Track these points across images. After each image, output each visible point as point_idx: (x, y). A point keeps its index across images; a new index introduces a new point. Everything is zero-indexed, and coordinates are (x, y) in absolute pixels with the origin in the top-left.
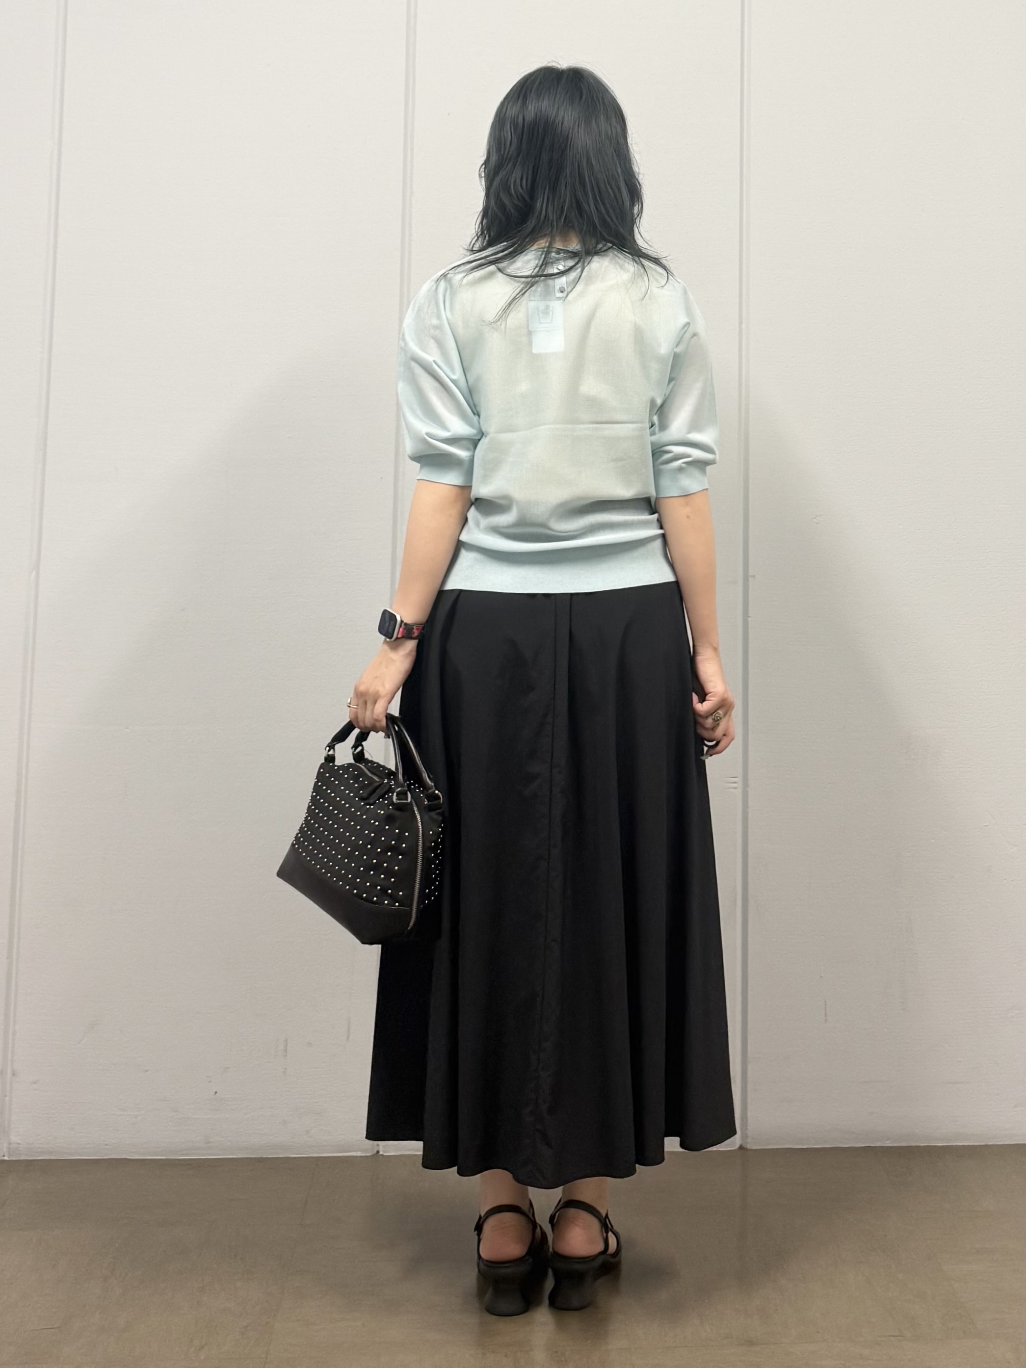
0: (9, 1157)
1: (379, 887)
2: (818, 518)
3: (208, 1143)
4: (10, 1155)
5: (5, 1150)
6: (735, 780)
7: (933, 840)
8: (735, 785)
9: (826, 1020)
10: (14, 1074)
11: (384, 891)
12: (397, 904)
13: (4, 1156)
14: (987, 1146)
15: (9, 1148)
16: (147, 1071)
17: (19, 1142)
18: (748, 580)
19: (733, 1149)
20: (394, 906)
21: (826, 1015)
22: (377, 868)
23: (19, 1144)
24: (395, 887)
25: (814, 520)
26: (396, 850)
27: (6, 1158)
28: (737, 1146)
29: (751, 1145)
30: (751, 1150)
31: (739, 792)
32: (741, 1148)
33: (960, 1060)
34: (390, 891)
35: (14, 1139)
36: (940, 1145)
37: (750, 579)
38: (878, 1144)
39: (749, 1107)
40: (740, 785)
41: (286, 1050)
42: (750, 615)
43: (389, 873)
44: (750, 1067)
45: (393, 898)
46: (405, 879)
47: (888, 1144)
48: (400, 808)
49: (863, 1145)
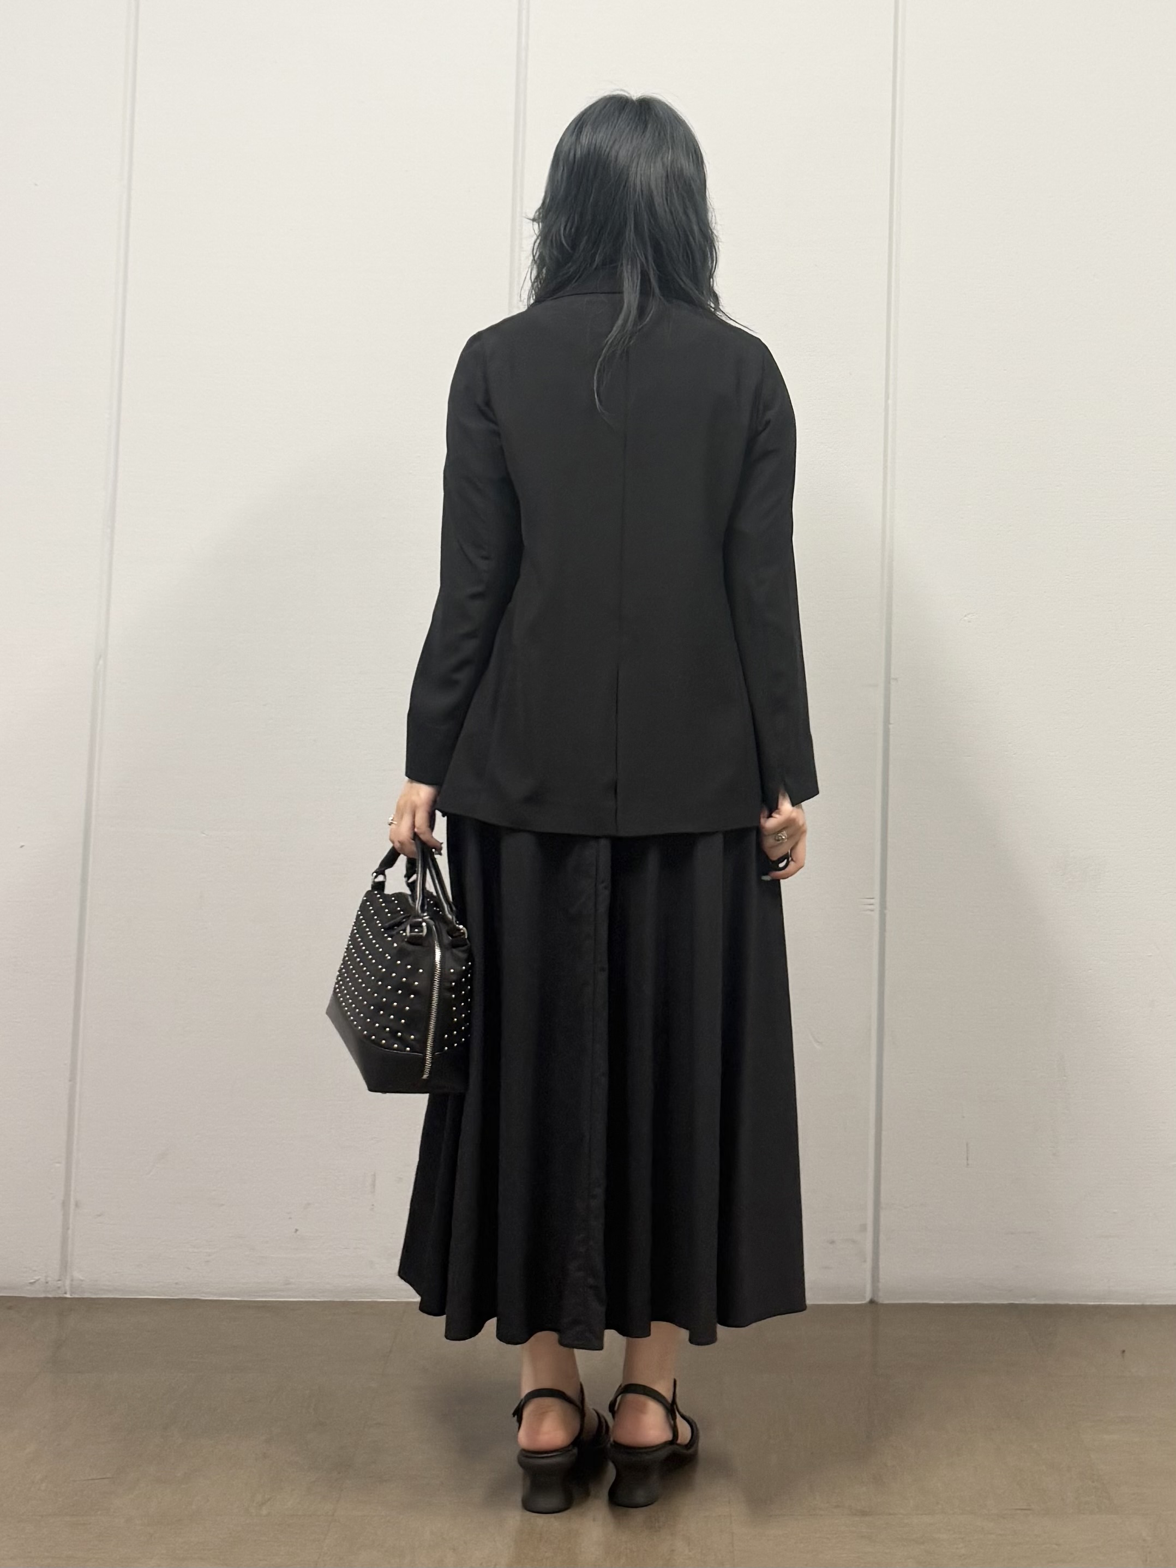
0: (71, 1295)
1: (388, 1029)
2: (969, 616)
3: (287, 1284)
4: (72, 1293)
5: (68, 1288)
6: (872, 901)
7: (1090, 971)
8: (871, 907)
9: (968, 1164)
10: (77, 1205)
11: (393, 1033)
12: (408, 1049)
13: (66, 1293)
14: (1143, 1307)
15: (71, 1285)
16: (222, 1205)
17: (82, 1278)
18: (890, 683)
19: (863, 1302)
20: (405, 1051)
21: (967, 1159)
22: (387, 1007)
23: (82, 1281)
24: (408, 1028)
25: (966, 618)
26: (408, 988)
27: (68, 1296)
28: (868, 1300)
29: (884, 1299)
30: (882, 1304)
31: (876, 915)
32: (872, 1302)
33: (1115, 1211)
34: (399, 1034)
35: (77, 1275)
36: (1092, 1303)
37: (893, 683)
38: (1023, 1301)
39: (882, 1257)
40: (877, 907)
41: (373, 1185)
42: (891, 722)
43: (400, 1013)
44: (883, 1214)
45: (404, 1042)
46: (417, 1021)
47: (1033, 1301)
48: (414, 941)
49: (1006, 1302)
